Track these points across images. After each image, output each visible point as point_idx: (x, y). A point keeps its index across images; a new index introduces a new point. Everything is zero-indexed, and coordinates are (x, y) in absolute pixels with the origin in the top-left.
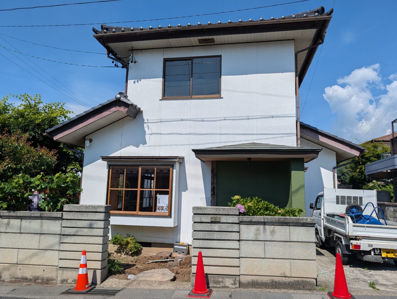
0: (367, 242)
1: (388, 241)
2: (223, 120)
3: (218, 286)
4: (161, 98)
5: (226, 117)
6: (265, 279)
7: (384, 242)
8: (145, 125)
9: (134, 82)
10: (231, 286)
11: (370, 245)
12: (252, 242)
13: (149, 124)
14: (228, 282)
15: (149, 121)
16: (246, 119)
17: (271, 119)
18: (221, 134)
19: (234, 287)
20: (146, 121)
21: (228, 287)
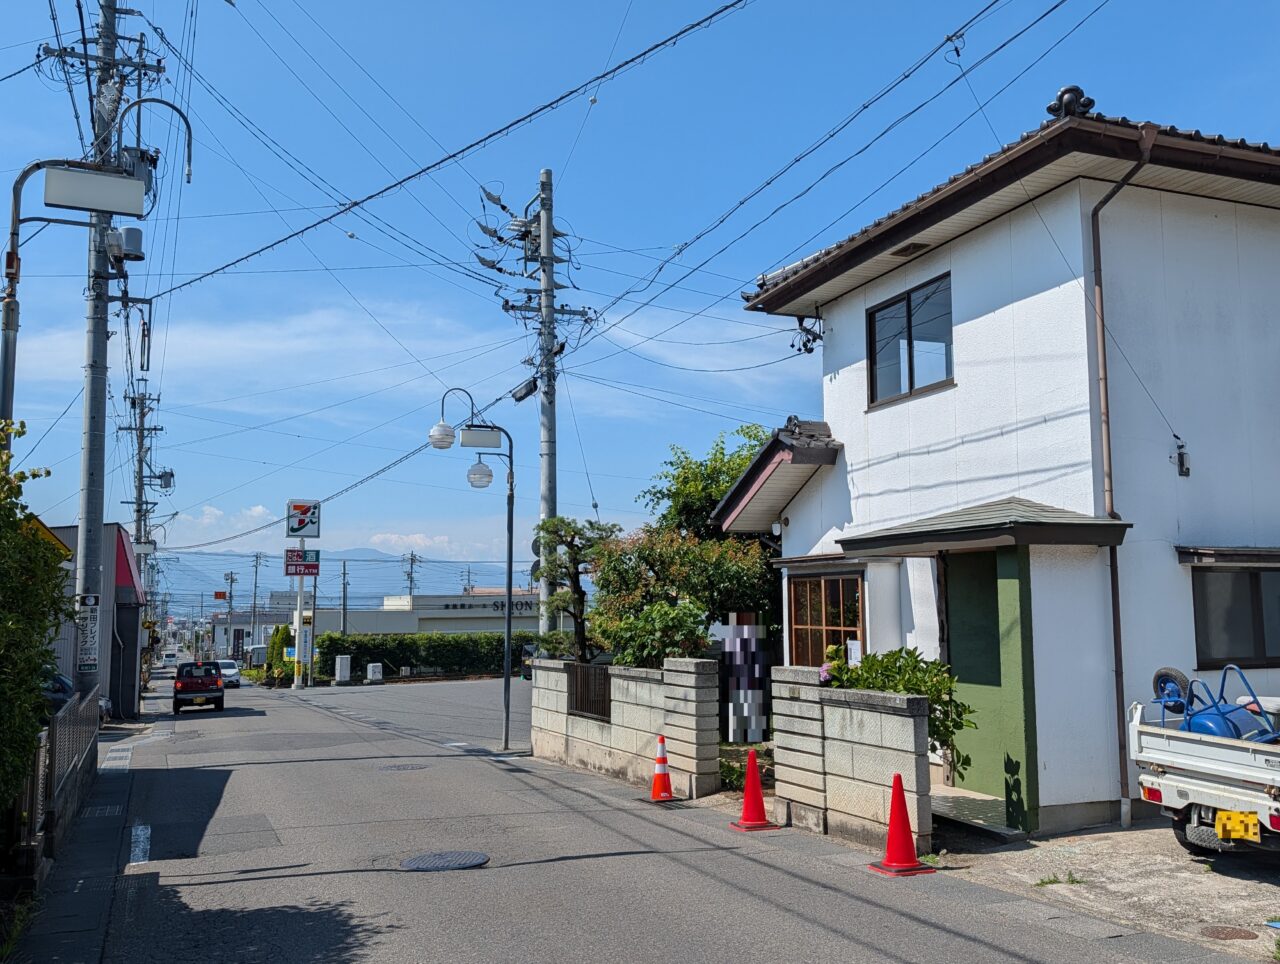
0: (1175, 784)
1: (1227, 787)
2: (959, 444)
3: (801, 825)
4: (866, 409)
5: (965, 436)
6: (855, 823)
7: (1215, 789)
8: (849, 477)
9: (831, 380)
10: (814, 828)
11: (1182, 794)
12: (839, 743)
13: (855, 473)
14: (812, 819)
15: (854, 467)
16: (998, 435)
17: (1044, 425)
18: (957, 483)
19: (817, 830)
20: (849, 468)
21: (811, 830)
